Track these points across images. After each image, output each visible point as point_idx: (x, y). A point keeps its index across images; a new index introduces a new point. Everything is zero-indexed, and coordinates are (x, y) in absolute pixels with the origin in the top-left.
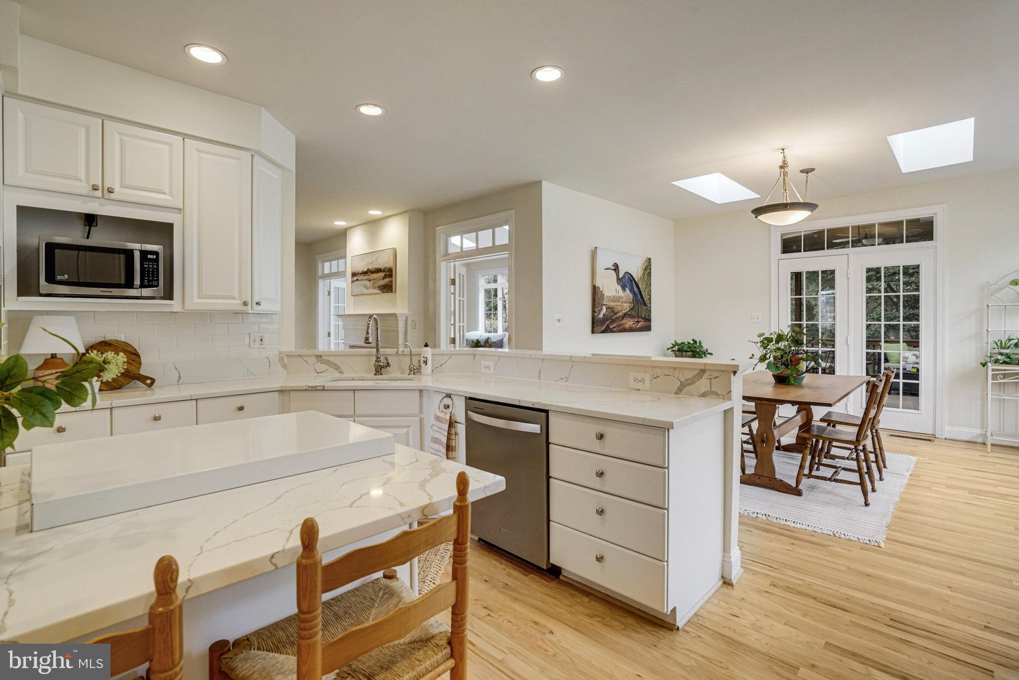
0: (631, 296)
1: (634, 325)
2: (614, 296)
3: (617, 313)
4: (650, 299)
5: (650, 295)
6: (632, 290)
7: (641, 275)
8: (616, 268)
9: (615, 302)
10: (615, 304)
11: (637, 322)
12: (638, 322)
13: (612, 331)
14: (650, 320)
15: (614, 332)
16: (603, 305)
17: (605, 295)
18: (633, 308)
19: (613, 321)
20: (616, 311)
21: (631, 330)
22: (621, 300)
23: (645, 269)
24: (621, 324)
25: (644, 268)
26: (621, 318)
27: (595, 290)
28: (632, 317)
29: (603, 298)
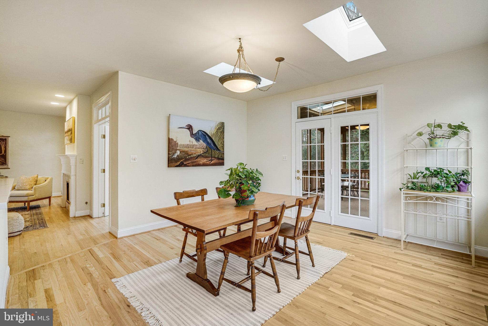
0: (205, 145)
1: (208, 162)
2: (188, 145)
3: (191, 155)
4: (223, 147)
5: (223, 145)
6: (205, 141)
7: (215, 132)
8: (190, 128)
9: (188, 148)
10: (189, 149)
11: (210, 160)
12: (212, 160)
13: (186, 166)
14: (223, 159)
15: (188, 166)
16: (177, 150)
17: (179, 144)
18: (206, 152)
19: (186, 160)
20: (190, 153)
21: (204, 165)
22: (194, 147)
23: (219, 129)
24: (195, 161)
25: (217, 128)
26: (195, 158)
27: (170, 141)
28: (206, 157)
29: (177, 145)
